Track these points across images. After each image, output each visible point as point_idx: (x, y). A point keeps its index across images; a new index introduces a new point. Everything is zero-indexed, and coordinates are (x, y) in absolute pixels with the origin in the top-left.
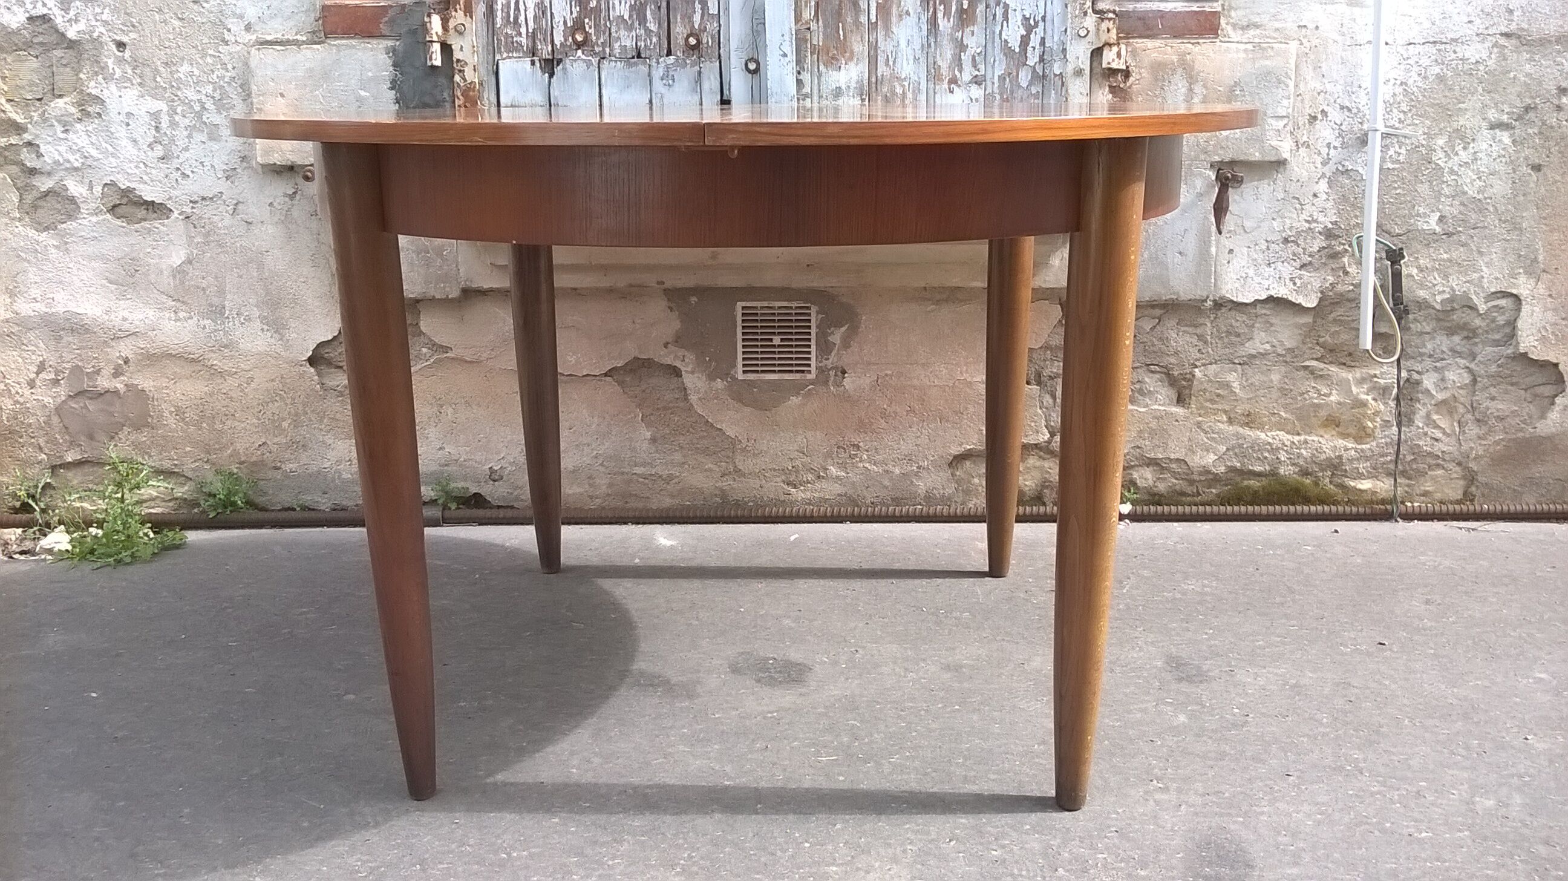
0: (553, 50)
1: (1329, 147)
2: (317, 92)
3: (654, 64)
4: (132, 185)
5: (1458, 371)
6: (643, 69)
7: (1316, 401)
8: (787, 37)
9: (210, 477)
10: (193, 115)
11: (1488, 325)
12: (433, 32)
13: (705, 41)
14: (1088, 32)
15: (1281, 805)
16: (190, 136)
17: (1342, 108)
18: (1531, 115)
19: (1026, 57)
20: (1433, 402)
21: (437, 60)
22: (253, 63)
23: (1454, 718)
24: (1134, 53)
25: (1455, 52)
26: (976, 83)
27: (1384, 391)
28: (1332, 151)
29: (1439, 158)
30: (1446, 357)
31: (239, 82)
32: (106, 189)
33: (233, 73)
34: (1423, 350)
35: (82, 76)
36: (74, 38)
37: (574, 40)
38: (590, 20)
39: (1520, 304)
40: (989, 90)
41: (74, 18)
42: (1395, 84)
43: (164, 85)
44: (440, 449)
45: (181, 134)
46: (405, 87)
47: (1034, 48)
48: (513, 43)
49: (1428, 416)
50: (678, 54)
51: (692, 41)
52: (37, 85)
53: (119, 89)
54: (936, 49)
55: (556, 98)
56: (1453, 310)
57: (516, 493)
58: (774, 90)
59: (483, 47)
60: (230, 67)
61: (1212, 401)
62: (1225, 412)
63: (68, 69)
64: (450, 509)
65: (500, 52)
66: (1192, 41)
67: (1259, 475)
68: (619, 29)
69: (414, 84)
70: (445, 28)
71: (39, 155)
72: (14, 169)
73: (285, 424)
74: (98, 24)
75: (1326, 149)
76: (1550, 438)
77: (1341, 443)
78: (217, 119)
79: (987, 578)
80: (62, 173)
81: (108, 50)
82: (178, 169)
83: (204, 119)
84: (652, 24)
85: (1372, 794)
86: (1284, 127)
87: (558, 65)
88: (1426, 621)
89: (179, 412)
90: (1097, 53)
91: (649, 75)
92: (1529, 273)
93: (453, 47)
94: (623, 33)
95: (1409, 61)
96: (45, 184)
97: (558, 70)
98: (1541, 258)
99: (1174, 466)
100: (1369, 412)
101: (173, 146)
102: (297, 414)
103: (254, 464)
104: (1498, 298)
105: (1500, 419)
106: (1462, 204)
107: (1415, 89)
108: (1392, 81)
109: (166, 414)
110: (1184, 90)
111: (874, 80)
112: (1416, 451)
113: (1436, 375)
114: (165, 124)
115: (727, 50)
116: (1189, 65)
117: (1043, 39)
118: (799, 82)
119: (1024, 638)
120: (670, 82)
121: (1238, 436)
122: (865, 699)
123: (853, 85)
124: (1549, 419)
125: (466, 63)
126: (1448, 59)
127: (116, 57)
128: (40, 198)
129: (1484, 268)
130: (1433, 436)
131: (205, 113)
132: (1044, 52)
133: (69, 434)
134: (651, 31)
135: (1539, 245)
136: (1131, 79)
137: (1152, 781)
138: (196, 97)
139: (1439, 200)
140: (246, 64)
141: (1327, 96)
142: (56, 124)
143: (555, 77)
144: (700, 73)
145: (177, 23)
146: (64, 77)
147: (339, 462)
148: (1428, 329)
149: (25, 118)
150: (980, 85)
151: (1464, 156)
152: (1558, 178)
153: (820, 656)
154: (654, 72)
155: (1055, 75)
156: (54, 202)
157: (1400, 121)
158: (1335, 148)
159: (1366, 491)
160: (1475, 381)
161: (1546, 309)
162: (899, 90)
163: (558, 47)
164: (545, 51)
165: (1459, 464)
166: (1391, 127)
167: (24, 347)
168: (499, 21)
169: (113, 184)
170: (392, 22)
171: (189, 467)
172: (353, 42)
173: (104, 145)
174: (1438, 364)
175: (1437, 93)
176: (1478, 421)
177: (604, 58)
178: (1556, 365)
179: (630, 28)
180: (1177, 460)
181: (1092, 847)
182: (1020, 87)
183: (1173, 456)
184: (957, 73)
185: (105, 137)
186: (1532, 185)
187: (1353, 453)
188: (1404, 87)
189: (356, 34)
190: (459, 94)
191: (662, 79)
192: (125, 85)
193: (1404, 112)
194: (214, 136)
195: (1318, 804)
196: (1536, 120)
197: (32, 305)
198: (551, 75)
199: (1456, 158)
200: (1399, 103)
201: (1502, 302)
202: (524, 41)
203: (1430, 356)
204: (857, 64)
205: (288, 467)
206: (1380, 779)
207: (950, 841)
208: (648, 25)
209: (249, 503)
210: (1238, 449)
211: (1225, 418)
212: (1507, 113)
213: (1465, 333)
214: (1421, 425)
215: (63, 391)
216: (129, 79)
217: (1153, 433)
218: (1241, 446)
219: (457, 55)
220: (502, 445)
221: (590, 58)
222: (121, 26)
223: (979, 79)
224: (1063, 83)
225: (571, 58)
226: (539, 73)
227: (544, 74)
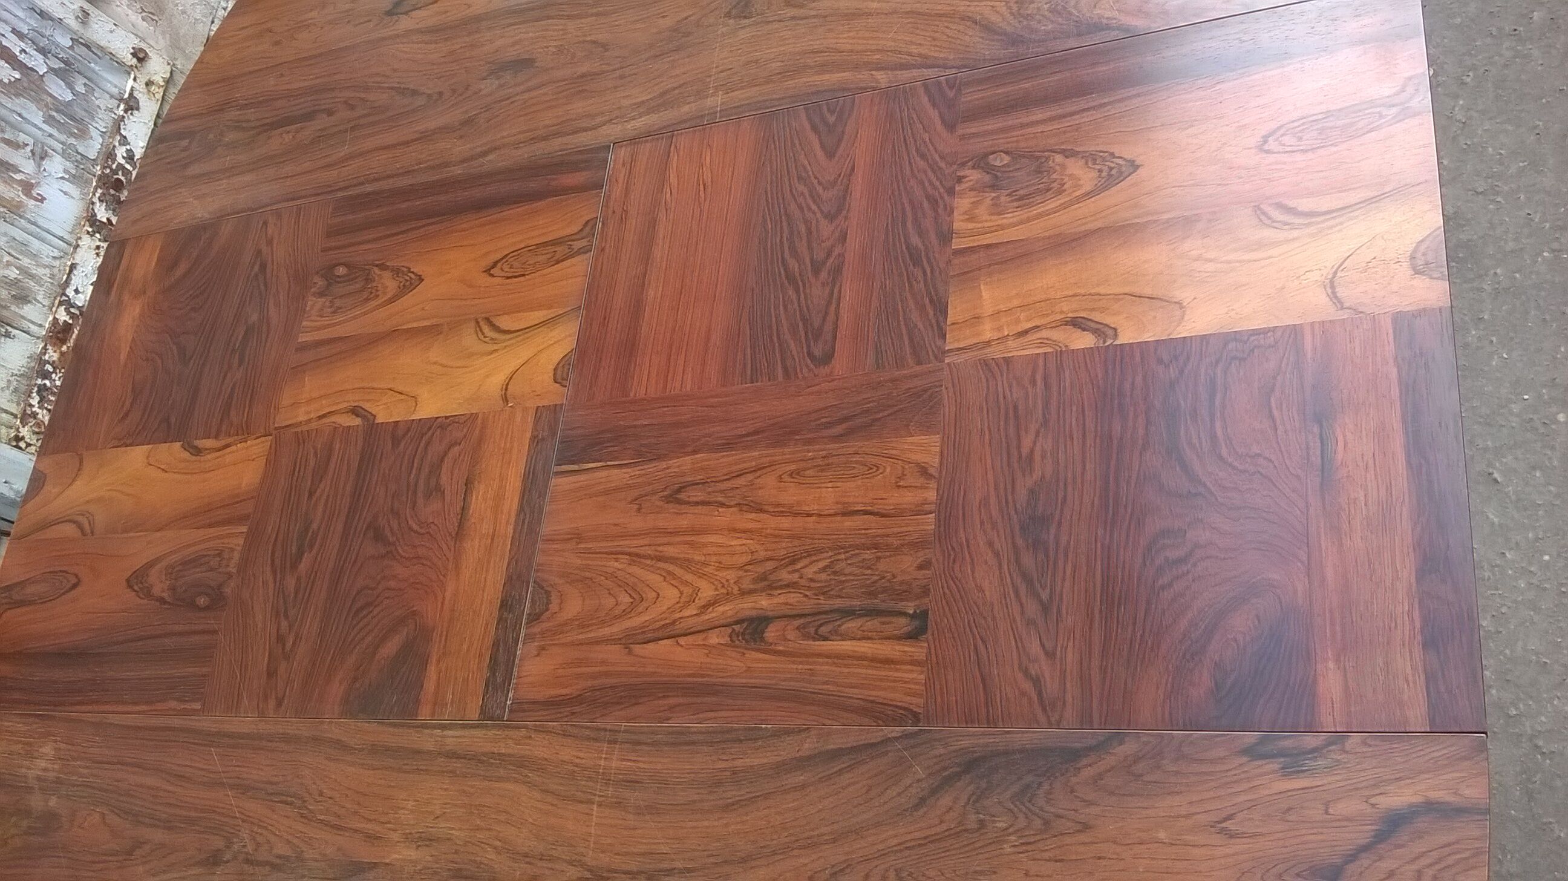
19: (32, 69)
26: (42, 158)
40: (59, 147)
47: (23, 51)
117: (14, 31)
132: (33, 43)
150: (46, 155)
155: (71, 48)
162: (13, 273)
182: (69, 104)
184: (18, 177)
223: (38, 150)
224: (88, 47)
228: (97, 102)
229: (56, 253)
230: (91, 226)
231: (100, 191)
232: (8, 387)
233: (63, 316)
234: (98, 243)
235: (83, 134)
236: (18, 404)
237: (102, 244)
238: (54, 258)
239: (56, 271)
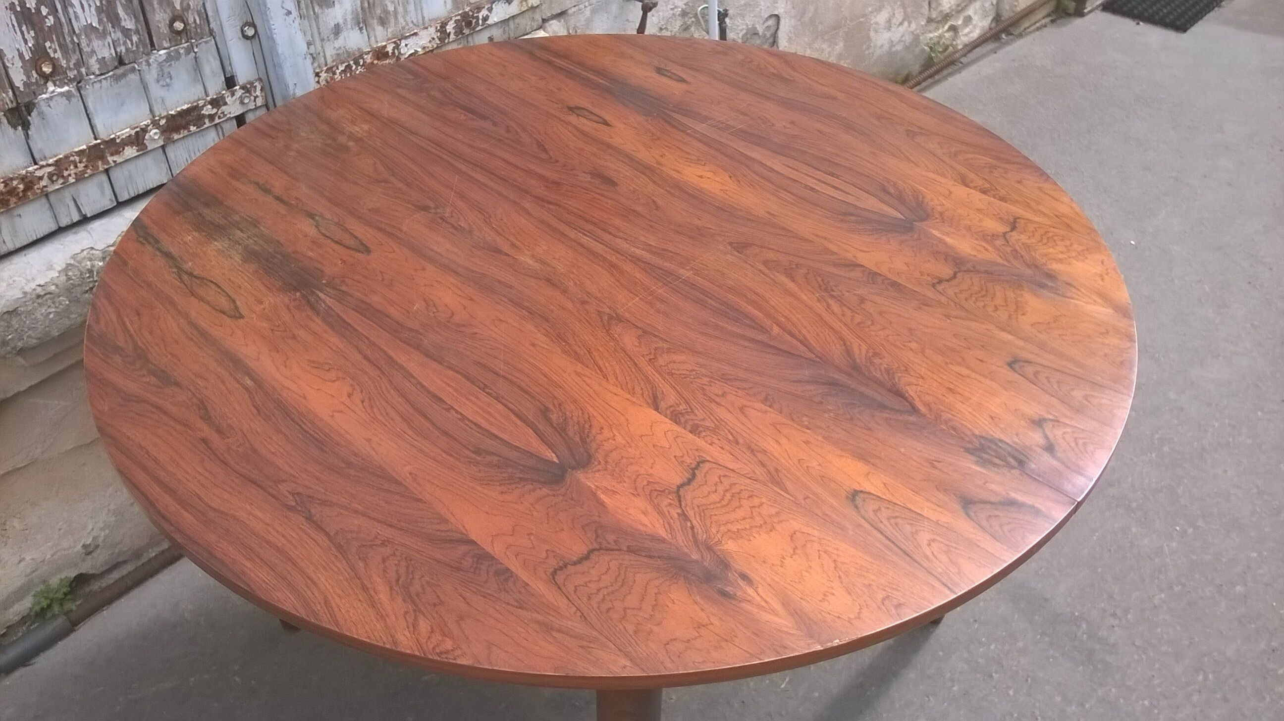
0: (16, 96)
3: (144, 67)
6: (133, 78)
11: (762, 41)
13: (191, 20)
37: (42, 75)
38: (52, 41)
39: (779, 20)
44: (20, 561)
50: (166, 45)
51: (179, 26)
55: (41, 151)
56: (747, 39)
64: (71, 611)
68: (90, 40)
84: (128, 22)
87: (30, 112)
91: (142, 81)
94: (96, 43)
97: (34, 118)
104: (768, 20)
115: (218, 22)
120: (168, 80)
123: (349, 17)
129: (762, 3)
134: (127, 30)
143: (32, 128)
144: (196, 58)
154: (146, 77)
161: (791, 18)
162: (391, 8)
163: (22, 89)
164: (6, 100)
177: (82, 82)
179: (103, 35)
191: (158, 81)
198: (26, 126)
201: (771, 22)
208: (123, 24)
221: (66, 88)
225: (44, 96)
226: (11, 130)
227: (16, 129)
229: (415, 21)
230: (441, 27)
231: (459, 17)
232: (338, 50)
233: (390, 49)
234: (435, 37)
236: (333, 61)
237: (437, 39)
238: (412, 22)
239: (407, 27)
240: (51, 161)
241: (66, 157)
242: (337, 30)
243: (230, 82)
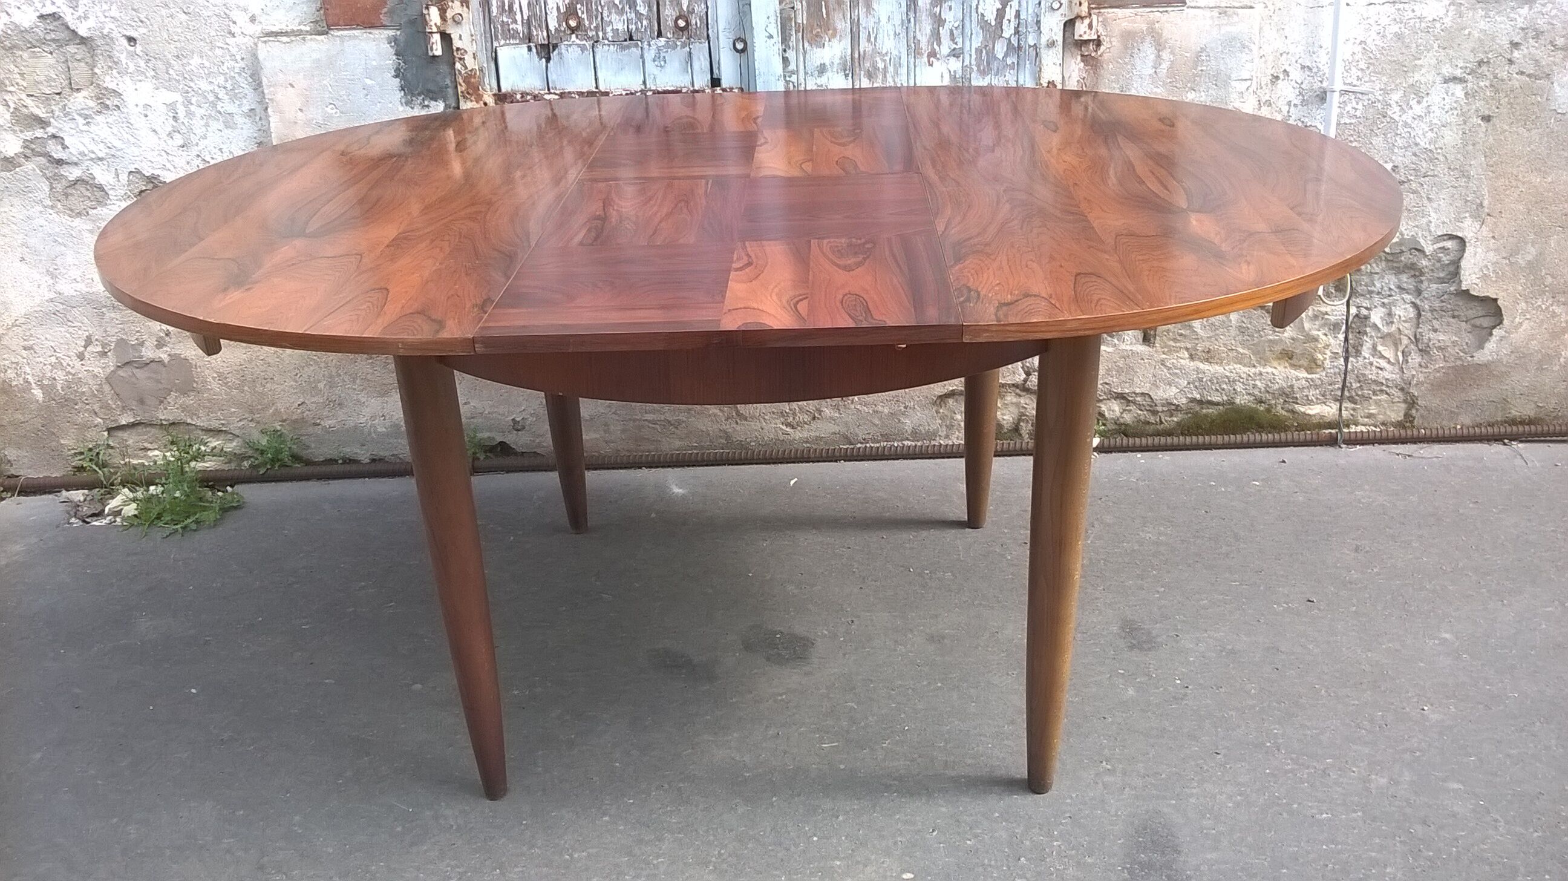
0: (548, 36)
1: (1290, 105)
2: (325, 82)
3: (646, 46)
4: (156, 172)
5: (1403, 307)
6: (636, 51)
7: (1271, 337)
8: (772, 19)
9: (256, 436)
10: (207, 105)
11: (1433, 265)
12: (432, 23)
13: (693, 22)
14: (1061, 4)
15: (1209, 787)
16: (207, 125)
17: (1303, 67)
18: (1484, 68)
19: (1002, 30)
20: (1379, 335)
21: (438, 51)
22: (261, 57)
23: (1364, 687)
24: (1105, 23)
25: (1413, 11)
26: (954, 56)
27: (1336, 327)
28: (1292, 108)
29: (1394, 112)
30: (1393, 294)
31: (249, 72)
32: (131, 177)
33: (242, 64)
34: (1373, 288)
35: (96, 70)
36: (85, 35)
37: (568, 26)
38: (582, 6)
39: (1465, 245)
40: (967, 62)
41: (83, 15)
42: (1354, 43)
43: (177, 78)
45: (198, 125)
46: (408, 75)
47: (1009, 21)
48: (509, 30)
49: (1374, 348)
50: (669, 35)
51: (682, 23)
52: (54, 80)
53: (135, 82)
54: (915, 24)
55: (554, 82)
56: (1402, 252)
57: (538, 441)
58: (762, 70)
59: (481, 36)
60: (238, 58)
61: (1175, 340)
62: (1187, 349)
63: (82, 64)
64: (479, 459)
65: (497, 39)
66: (1161, 9)
67: (1218, 404)
68: (610, 13)
69: (417, 72)
70: (443, 18)
71: (65, 147)
72: (42, 160)
73: (321, 385)
74: (107, 20)
75: (1287, 108)
76: (1486, 365)
77: (1294, 373)
78: (231, 108)
79: (967, 530)
80: (87, 163)
81: (120, 45)
82: (198, 156)
83: (219, 108)
84: (642, 8)
85: (1287, 772)
86: (1247, 89)
87: (554, 50)
88: (1353, 572)
89: (221, 377)
90: (1069, 25)
91: (642, 57)
92: (1475, 217)
93: (452, 36)
94: (614, 17)
95: (1369, 21)
96: (74, 173)
97: (554, 55)
98: (1486, 203)
99: (1138, 399)
100: (1319, 346)
101: (192, 135)
102: (331, 376)
103: (296, 421)
104: (1444, 240)
105: (1440, 348)
106: (1415, 154)
107: (1373, 48)
108: (1353, 40)
109: (210, 379)
110: (1152, 57)
111: (856, 55)
112: (1361, 379)
113: (1383, 310)
114: (181, 114)
115: (715, 31)
116: (1158, 33)
117: (1018, 12)
118: (785, 60)
119: (999, 602)
120: (662, 63)
121: (1197, 370)
122: (860, 677)
123: (837, 61)
124: (1486, 349)
125: (466, 52)
126: (1407, 18)
127: (128, 52)
128: (70, 186)
129: (1432, 214)
130: (1378, 365)
131: (219, 103)
132: (1019, 25)
133: (121, 399)
134: (641, 14)
135: (1485, 192)
136: (1102, 48)
137: (1102, 762)
138: (210, 88)
139: (1393, 152)
140: (255, 56)
141: (1289, 56)
142: (77, 117)
143: (551, 62)
144: (690, 53)
145: (183, 17)
146: (80, 72)
147: (373, 418)
148: (1377, 270)
149: (47, 113)
150: (958, 57)
151: (1418, 109)
152: (1507, 127)
153: (821, 628)
154: (646, 55)
155: (1030, 46)
156: (83, 190)
157: (1359, 79)
158: (1295, 105)
159: (1314, 415)
160: (1419, 315)
161: (1488, 250)
162: (881, 65)
163: (553, 33)
164: (541, 36)
165: (1402, 389)
166: (1350, 84)
167: (70, 323)
168: (495, 11)
169: (138, 172)
170: (391, 12)
171: (235, 426)
172: (356, 32)
173: (126, 136)
174: (1386, 301)
175: (1395, 51)
176: (1421, 350)
177: (597, 42)
178: (1496, 300)
179: (621, 12)
180: (1142, 394)
181: (1050, 835)
182: (996, 58)
183: (1138, 391)
184: (936, 46)
185: (126, 129)
186: (1482, 135)
187: (1304, 382)
188: (1363, 46)
189: (358, 25)
190: (461, 81)
191: (654, 61)
192: (140, 78)
193: (1362, 70)
194: (229, 123)
195: (1239, 784)
196: (1487, 74)
197: (73, 285)
198: (548, 60)
199: (1410, 112)
200: (1358, 61)
201: (1449, 244)
202: (520, 28)
203: (1379, 293)
204: (840, 41)
205: (327, 423)
206: (1294, 756)
207: (933, 831)
208: (638, 8)
209: (296, 458)
210: (1199, 382)
211: (1187, 355)
212: (1461, 68)
213: (1413, 273)
214: (1367, 356)
215: (111, 362)
216: (143, 72)
217: (1120, 371)
218: (1201, 380)
219: (457, 43)
220: (521, 398)
221: (584, 42)
222: (129, 22)
223: (957, 52)
224: (1037, 54)
225: (566, 43)
226: (536, 58)
227: (541, 59)
228: (1007, 74)
232: (819, 85)
235: (983, 73)
240: (558, 92)
241: (570, 93)
242: (822, 69)
243: (715, 82)
